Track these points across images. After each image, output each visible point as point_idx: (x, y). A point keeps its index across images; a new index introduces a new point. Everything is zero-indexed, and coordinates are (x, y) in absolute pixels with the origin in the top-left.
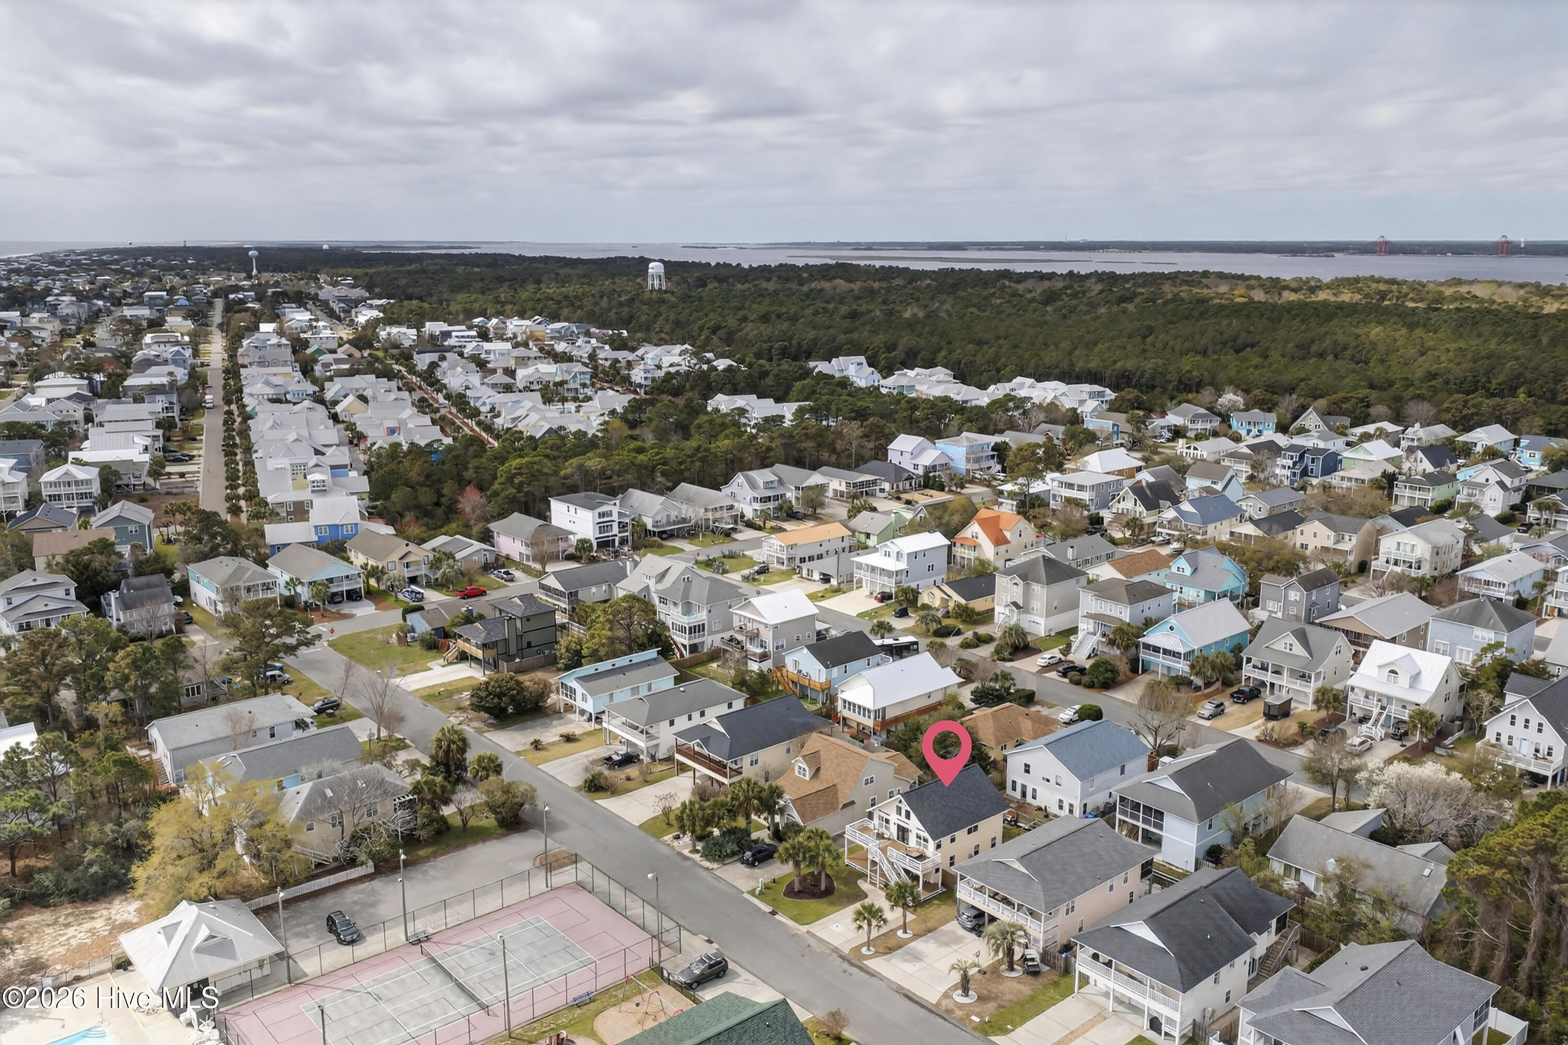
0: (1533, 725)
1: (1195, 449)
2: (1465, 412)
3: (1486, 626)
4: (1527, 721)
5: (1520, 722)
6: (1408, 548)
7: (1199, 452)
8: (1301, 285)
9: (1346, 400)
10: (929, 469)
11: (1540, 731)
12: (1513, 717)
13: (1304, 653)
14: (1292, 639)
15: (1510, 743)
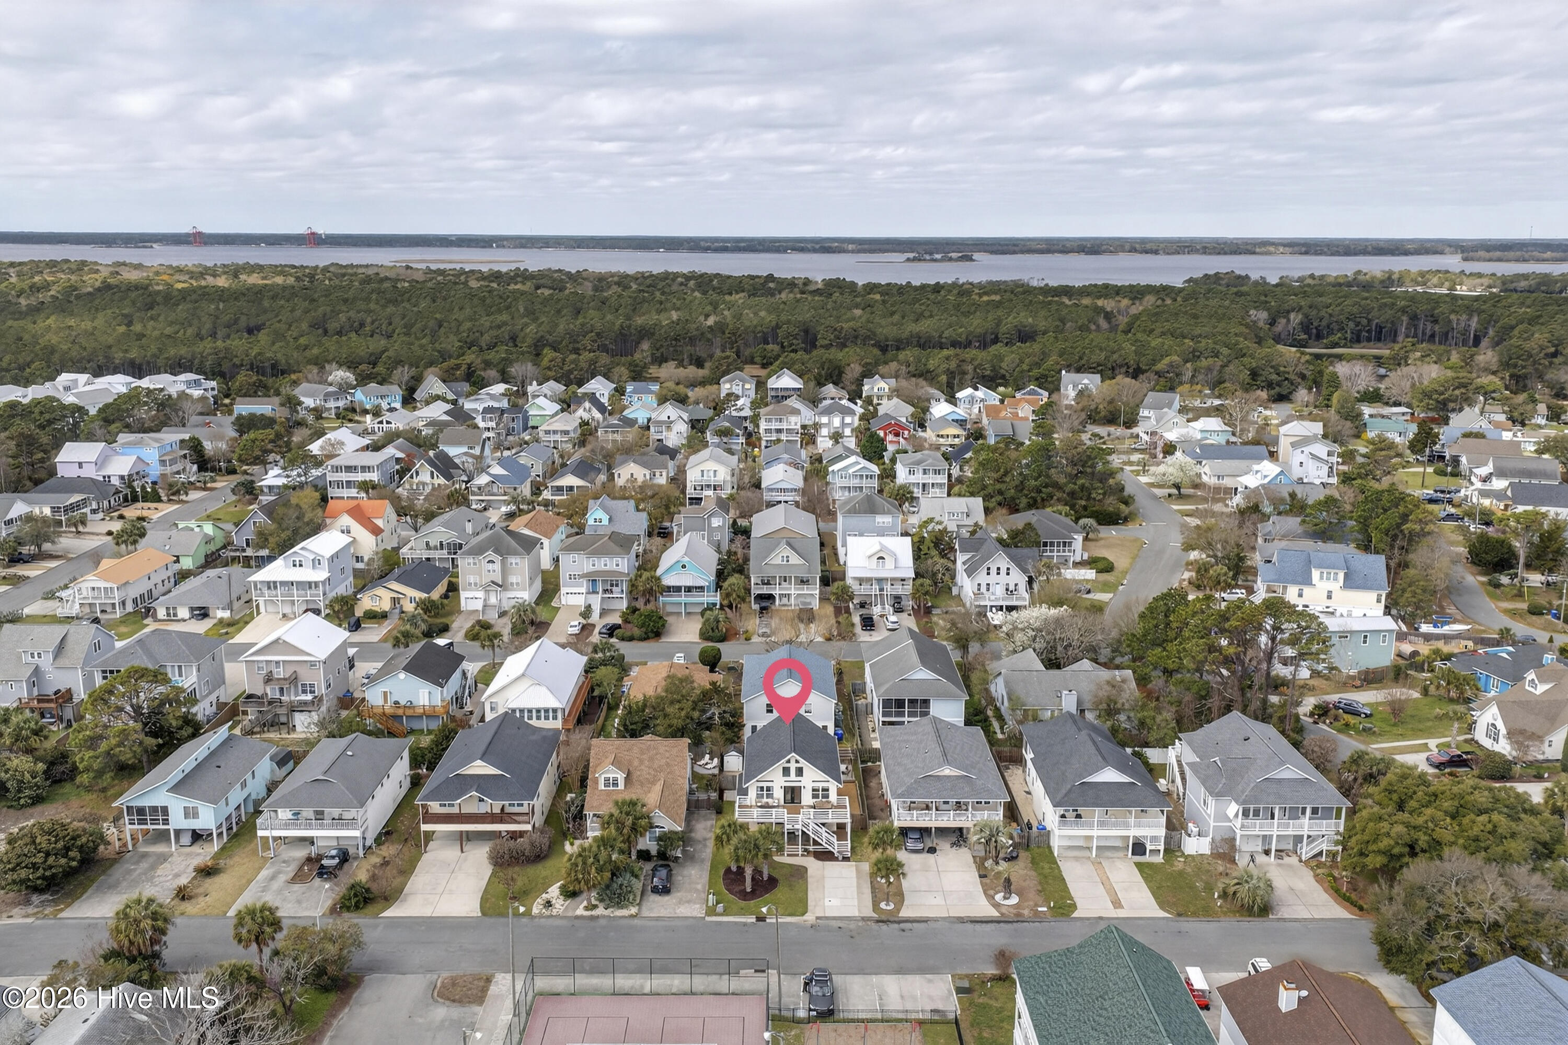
0: (1003, 571)
1: (388, 422)
2: (566, 368)
3: (884, 513)
4: (998, 569)
5: (993, 571)
6: (712, 474)
7: (393, 426)
8: (235, 271)
9: (458, 367)
10: (128, 480)
11: (1008, 574)
12: (989, 569)
13: (802, 561)
14: (788, 552)
15: (988, 590)
